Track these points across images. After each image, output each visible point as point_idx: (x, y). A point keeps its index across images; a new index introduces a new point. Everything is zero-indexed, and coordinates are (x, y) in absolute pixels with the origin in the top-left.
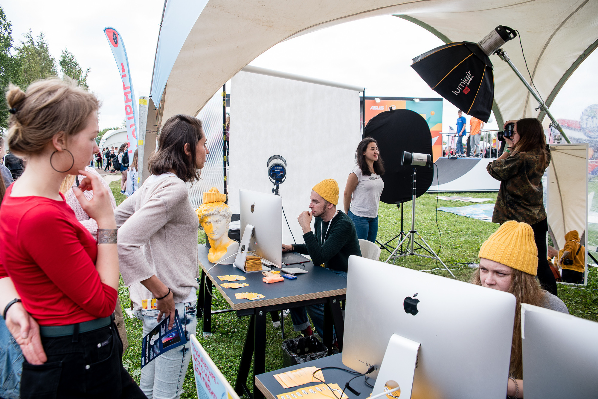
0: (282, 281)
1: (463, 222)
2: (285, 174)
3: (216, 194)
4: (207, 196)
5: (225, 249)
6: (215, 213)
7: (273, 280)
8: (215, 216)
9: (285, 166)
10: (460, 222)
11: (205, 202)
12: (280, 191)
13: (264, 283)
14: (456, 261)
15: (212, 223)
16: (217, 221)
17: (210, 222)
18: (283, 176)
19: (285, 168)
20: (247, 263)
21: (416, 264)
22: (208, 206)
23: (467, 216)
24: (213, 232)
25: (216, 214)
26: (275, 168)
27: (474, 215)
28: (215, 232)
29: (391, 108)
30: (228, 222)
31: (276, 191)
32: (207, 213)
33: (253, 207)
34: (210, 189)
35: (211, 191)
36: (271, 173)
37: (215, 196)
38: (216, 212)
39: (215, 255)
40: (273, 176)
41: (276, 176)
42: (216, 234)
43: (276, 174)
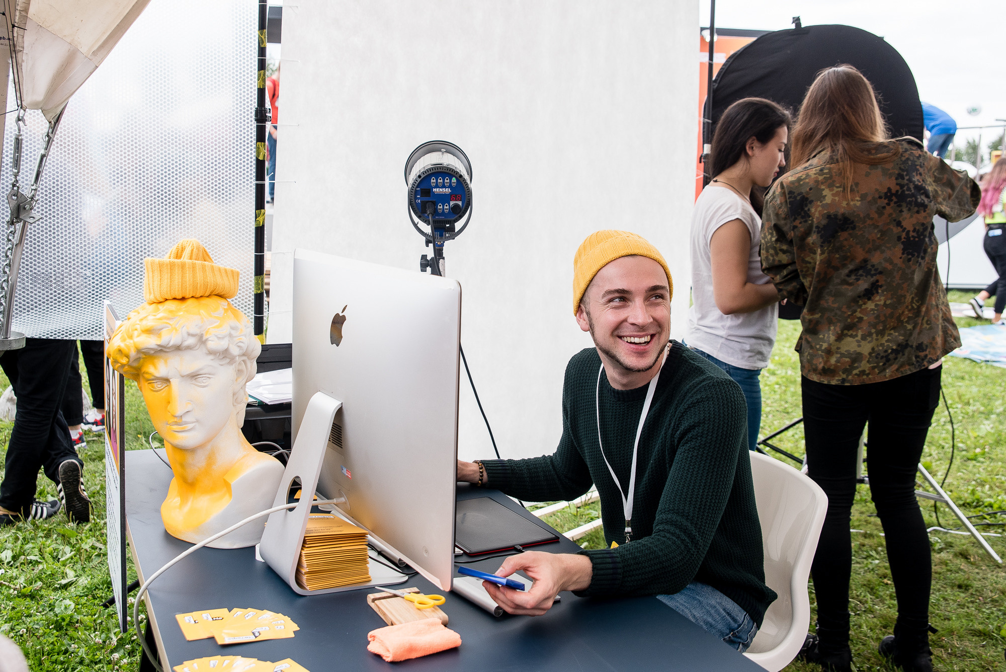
0: (453, 651)
1: (967, 377)
2: (468, 204)
3: (194, 266)
4: (157, 274)
5: (227, 485)
6: (186, 343)
7: (411, 649)
8: (187, 356)
9: (467, 177)
10: (959, 374)
11: (152, 297)
12: (447, 264)
13: (372, 662)
14: (991, 506)
15: (175, 382)
16: (194, 376)
17: (167, 380)
18: (458, 213)
19: (468, 181)
20: (308, 555)
21: (864, 509)
22: (161, 315)
23: (973, 357)
24: (179, 420)
25: (189, 348)
26: (433, 181)
27: (993, 355)
28: (184, 419)
29: (797, 21)
30: (242, 380)
31: (432, 265)
32: (151, 342)
33: (338, 322)
34: (174, 249)
35: (178, 256)
36: (416, 198)
37: (188, 276)
38: (191, 341)
39: (186, 508)
40: (424, 212)
41: (435, 212)
42: (190, 426)
43: (435, 204)
